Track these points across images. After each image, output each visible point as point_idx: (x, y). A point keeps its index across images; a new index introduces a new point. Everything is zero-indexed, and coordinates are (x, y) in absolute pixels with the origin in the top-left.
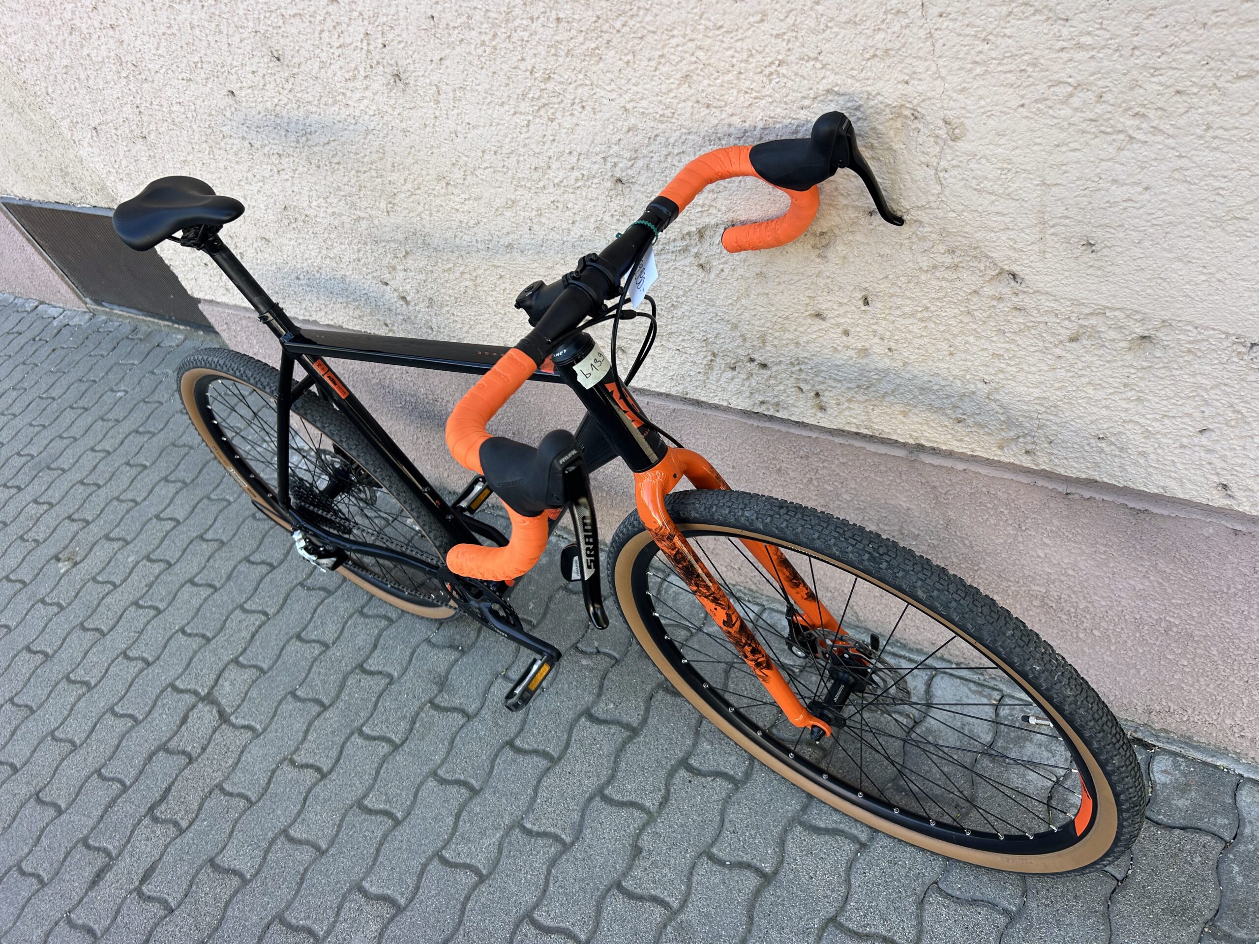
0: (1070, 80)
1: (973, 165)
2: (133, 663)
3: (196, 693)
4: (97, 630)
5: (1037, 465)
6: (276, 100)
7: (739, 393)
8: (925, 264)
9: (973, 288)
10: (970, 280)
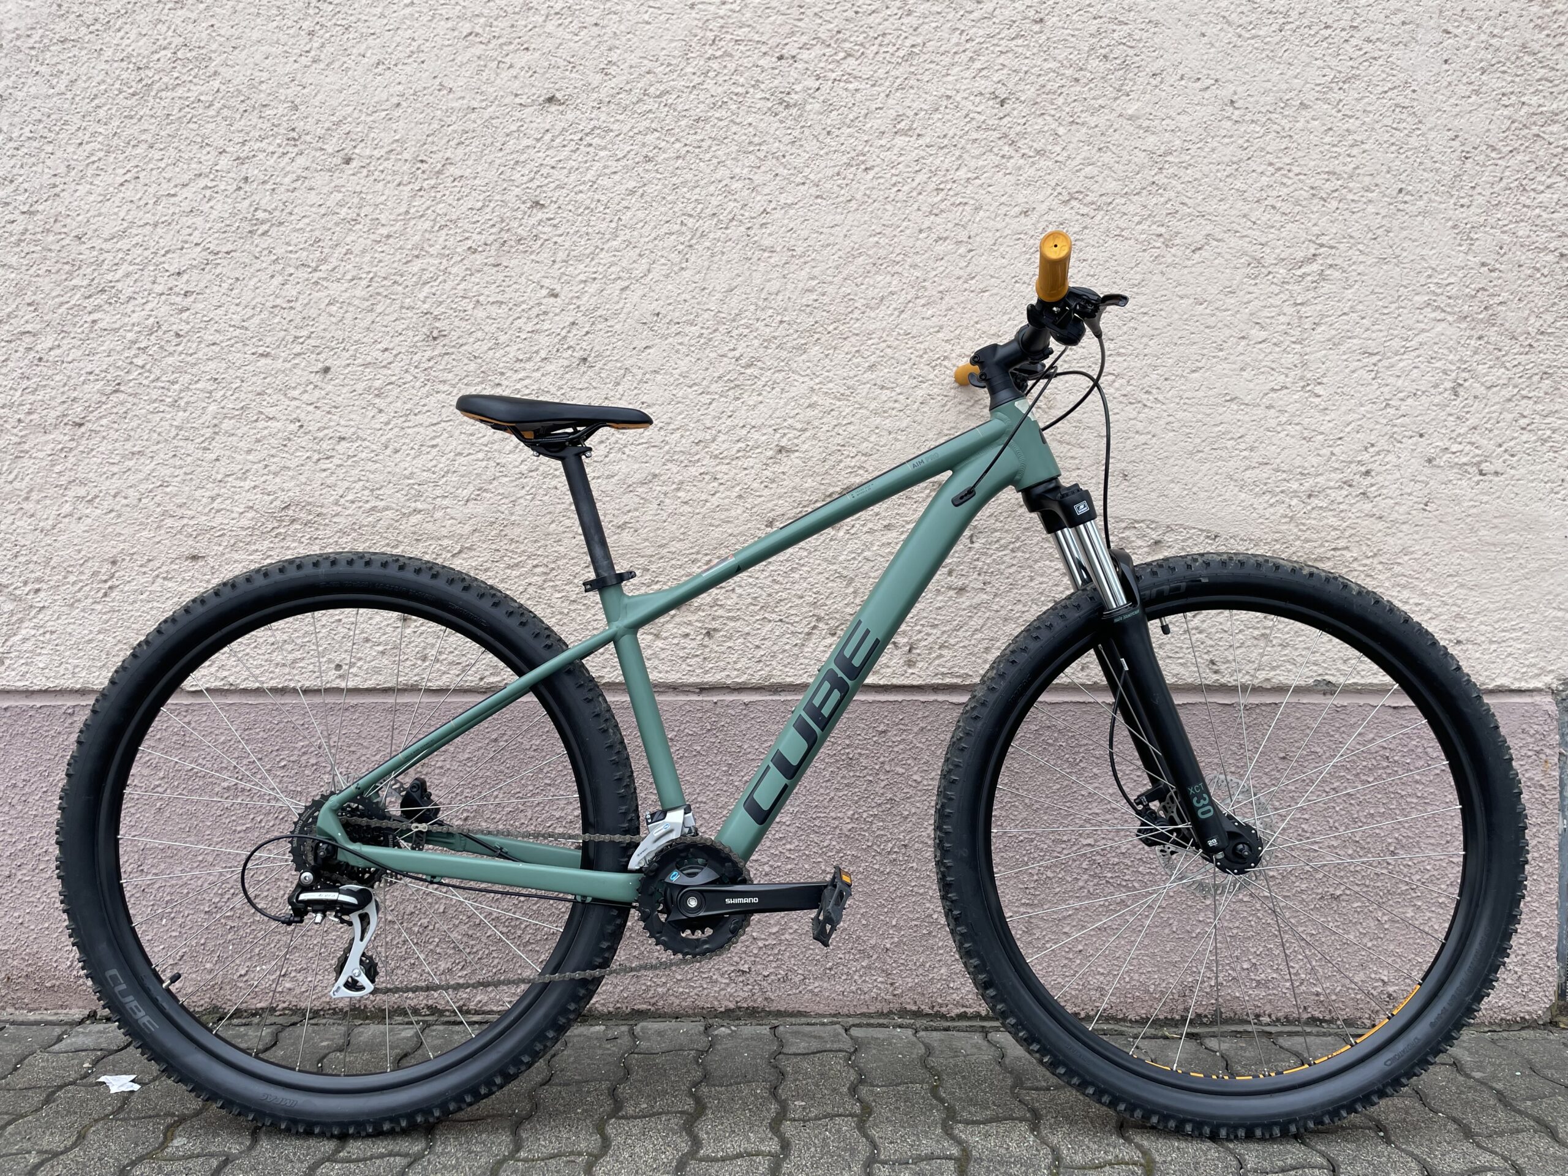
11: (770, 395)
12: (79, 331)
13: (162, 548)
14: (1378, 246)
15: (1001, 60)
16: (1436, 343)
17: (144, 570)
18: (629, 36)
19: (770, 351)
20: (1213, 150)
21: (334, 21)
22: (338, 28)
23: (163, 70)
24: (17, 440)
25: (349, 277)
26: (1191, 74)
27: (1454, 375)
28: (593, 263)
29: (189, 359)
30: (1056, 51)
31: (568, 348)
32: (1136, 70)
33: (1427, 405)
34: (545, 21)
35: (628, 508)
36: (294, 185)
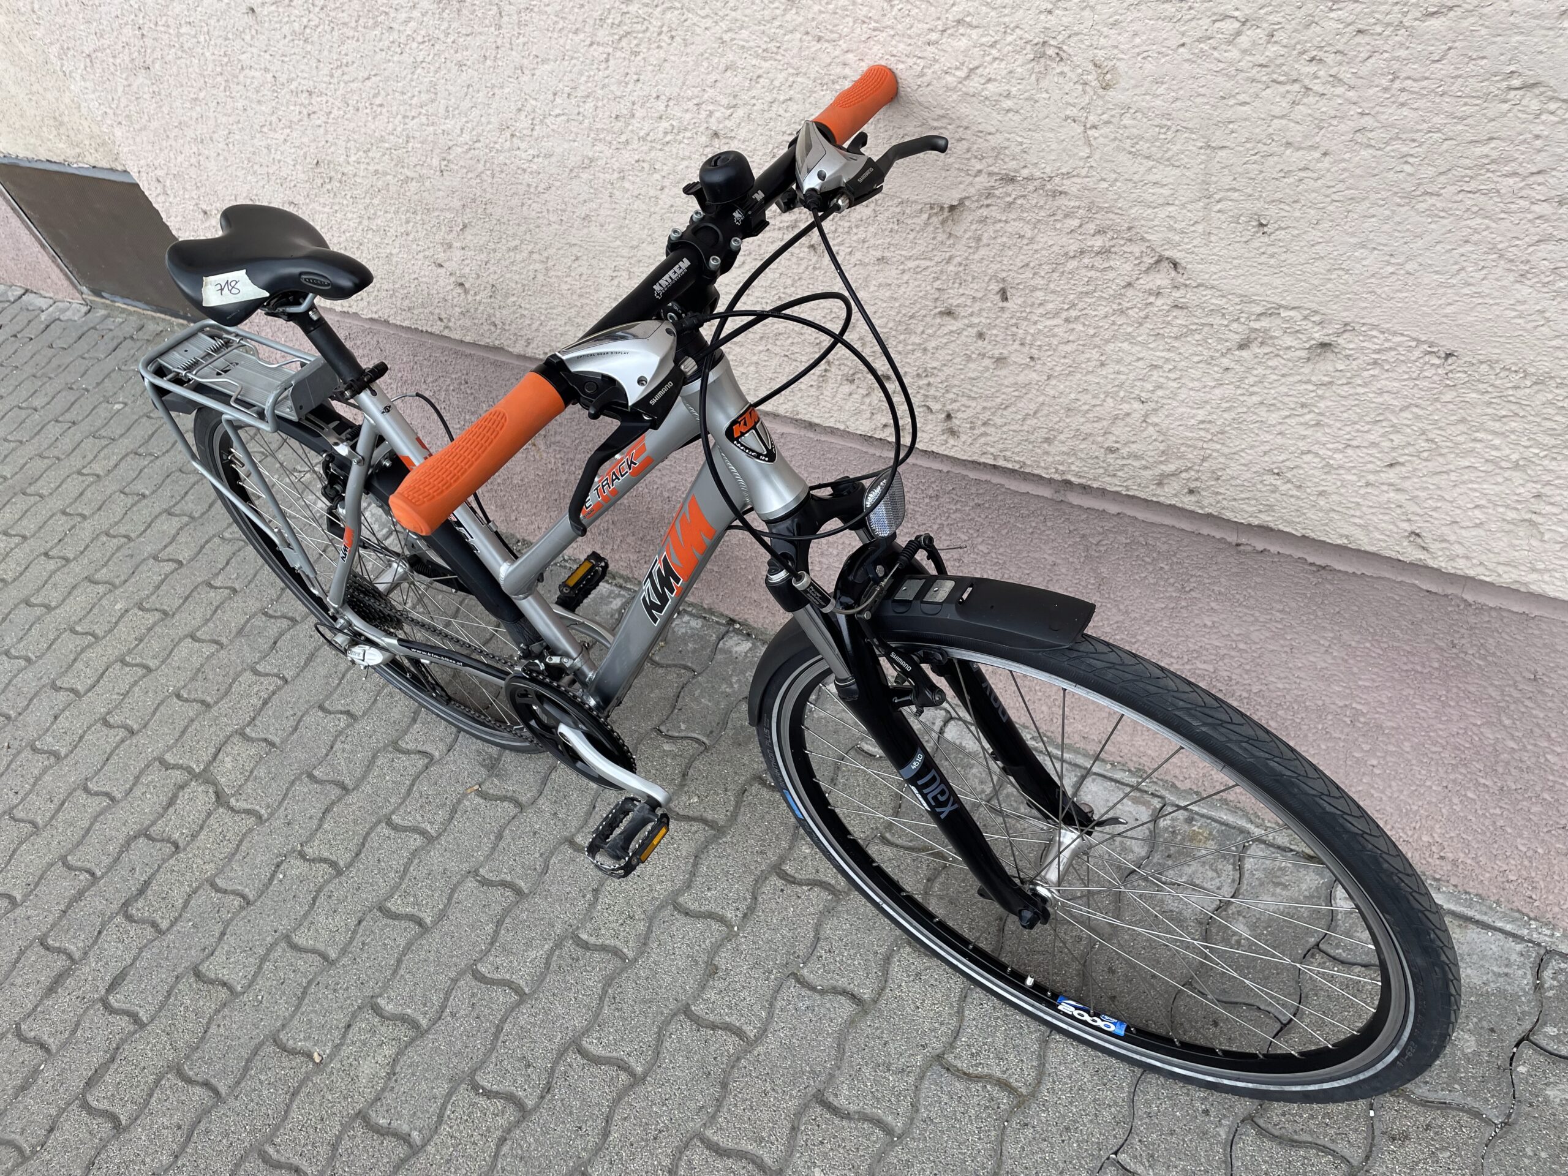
0: (1236, 14)
1: (1126, 121)
2: (112, 732)
3: (189, 770)
4: (72, 690)
5: (1202, 508)
6: (305, 20)
7: (858, 412)
8: (1073, 248)
9: (1128, 279)
10: (1125, 268)
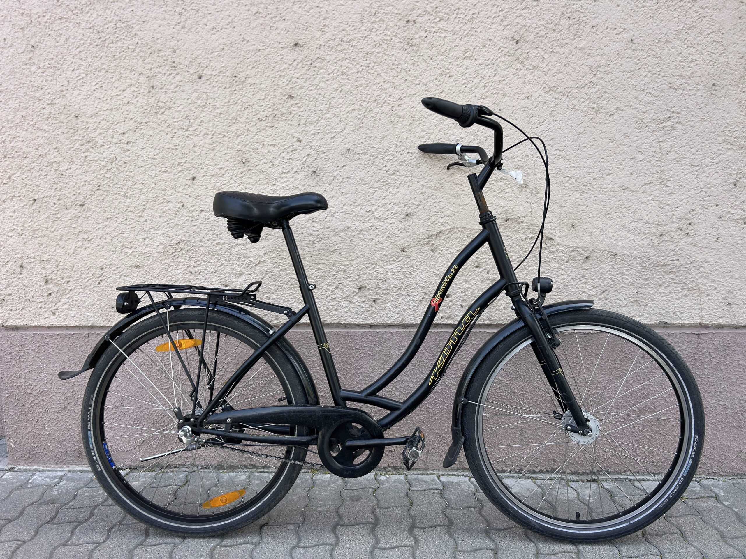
11: (403, 188)
12: (79, 161)
13: (123, 262)
14: (701, 113)
15: (517, 21)
16: (727, 160)
17: (116, 272)
18: (334, 12)
19: (403, 167)
20: (621, 65)
21: (191, 7)
22: (193, 11)
23: (110, 33)
24: (54, 212)
25: (202, 133)
26: (612, 26)
27: (735, 176)
28: (318, 125)
29: (130, 174)
30: (545, 16)
31: (307, 167)
32: (584, 25)
33: (721, 191)
34: (293, 5)
35: (336, 243)
36: (175, 90)
